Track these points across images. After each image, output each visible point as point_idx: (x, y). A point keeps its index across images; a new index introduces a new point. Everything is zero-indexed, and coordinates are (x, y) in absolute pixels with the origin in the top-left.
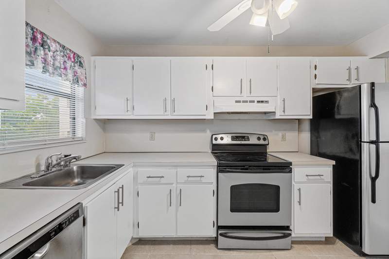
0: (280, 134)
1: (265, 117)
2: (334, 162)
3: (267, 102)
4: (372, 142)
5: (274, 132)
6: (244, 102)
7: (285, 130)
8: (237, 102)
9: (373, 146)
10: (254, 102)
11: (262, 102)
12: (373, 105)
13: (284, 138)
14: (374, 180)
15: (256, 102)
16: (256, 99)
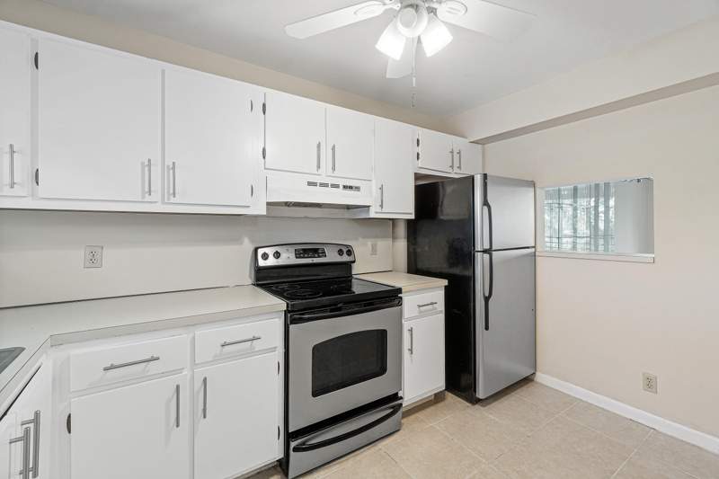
0: (370, 243)
1: (347, 214)
2: (445, 282)
3: (358, 188)
4: (485, 251)
5: (360, 239)
6: (323, 185)
7: (377, 237)
8: (310, 184)
9: (487, 256)
10: (337, 186)
11: (351, 188)
12: (486, 203)
13: (374, 251)
14: (487, 299)
15: (341, 187)
16: (342, 183)
